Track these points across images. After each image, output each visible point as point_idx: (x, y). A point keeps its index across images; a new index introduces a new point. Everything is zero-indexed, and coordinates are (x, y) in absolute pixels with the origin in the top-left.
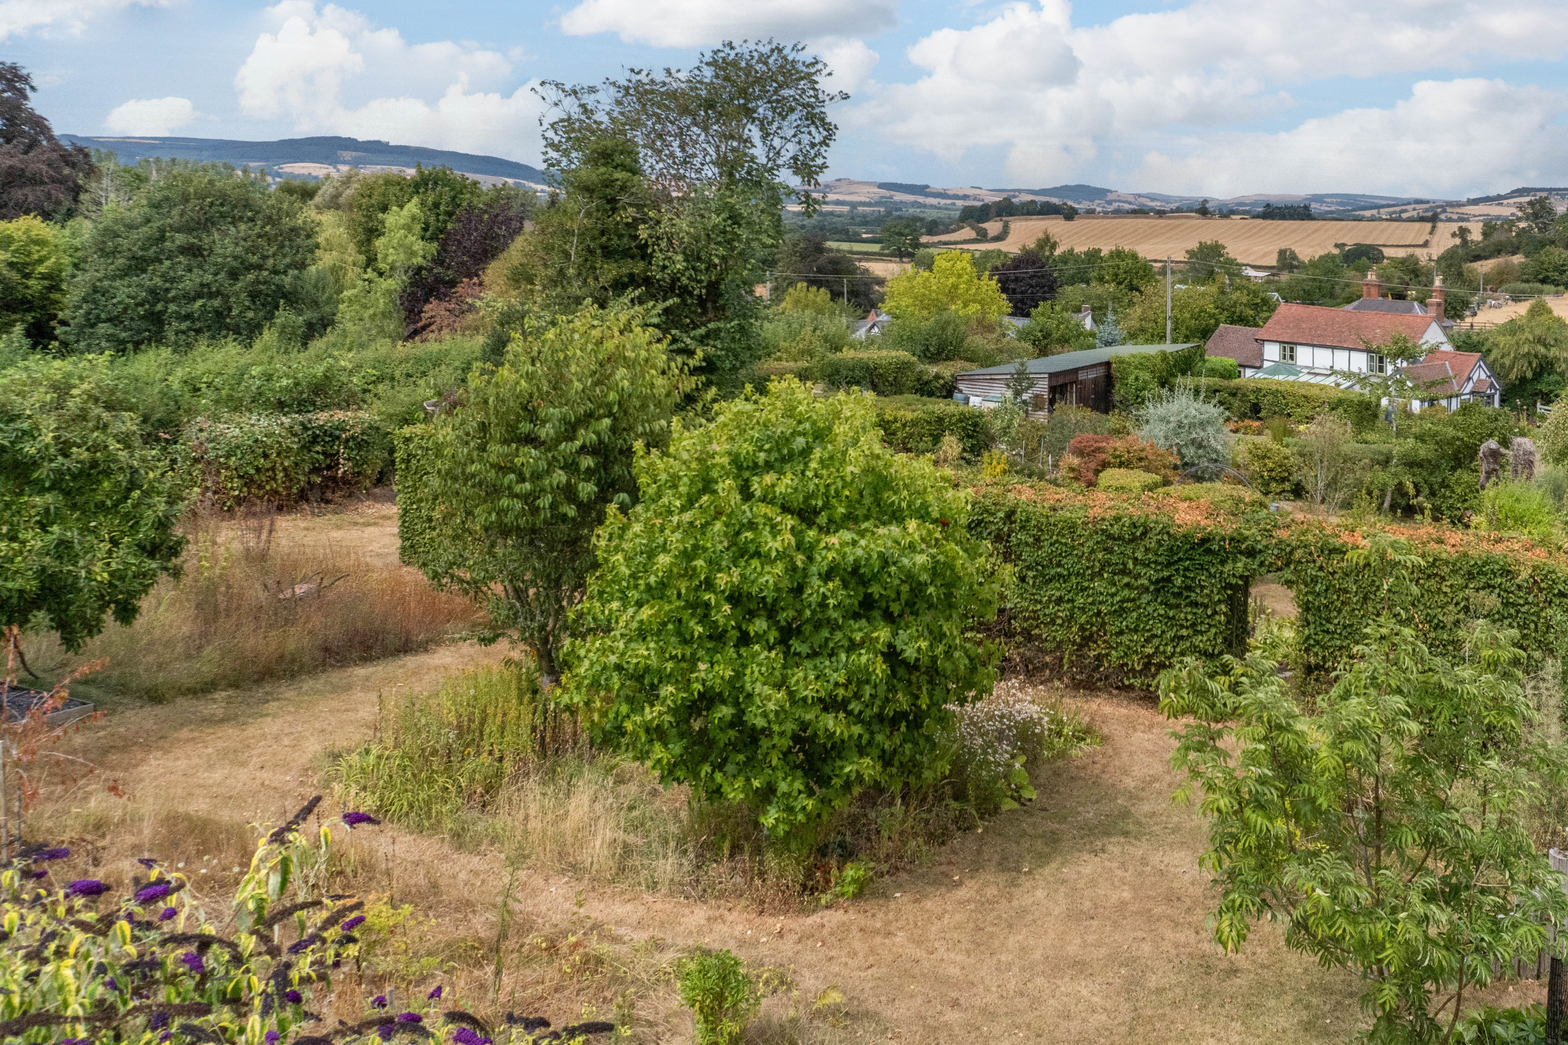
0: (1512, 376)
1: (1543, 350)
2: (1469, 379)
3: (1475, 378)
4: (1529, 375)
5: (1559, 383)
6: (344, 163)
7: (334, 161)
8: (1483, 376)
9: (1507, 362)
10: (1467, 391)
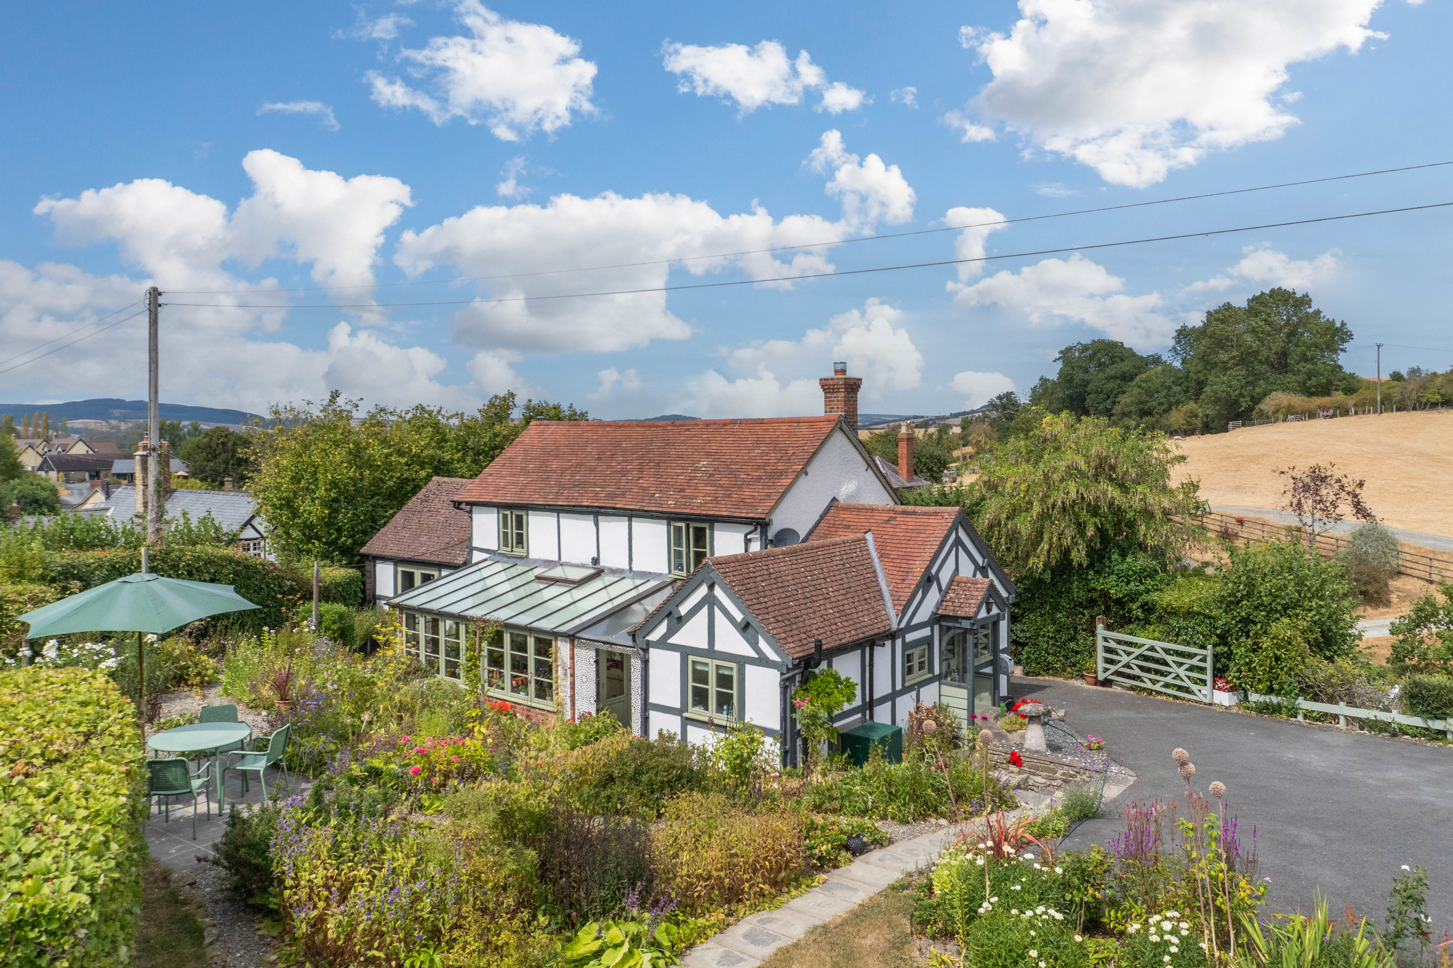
0: (1037, 562)
1: (1113, 492)
2: (928, 580)
3: (945, 577)
4: (1079, 555)
5: (1152, 574)
6: (115, 418)
7: (107, 418)
8: (967, 570)
9: (1024, 526)
10: (924, 614)
